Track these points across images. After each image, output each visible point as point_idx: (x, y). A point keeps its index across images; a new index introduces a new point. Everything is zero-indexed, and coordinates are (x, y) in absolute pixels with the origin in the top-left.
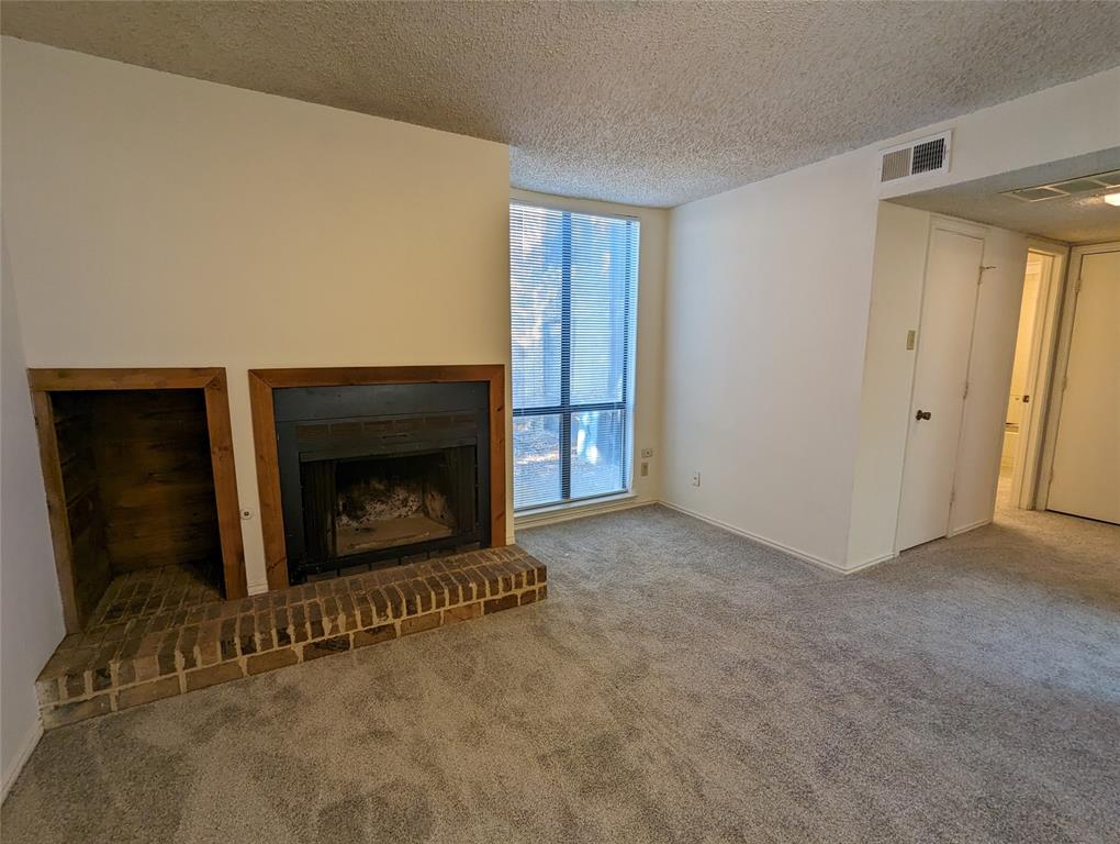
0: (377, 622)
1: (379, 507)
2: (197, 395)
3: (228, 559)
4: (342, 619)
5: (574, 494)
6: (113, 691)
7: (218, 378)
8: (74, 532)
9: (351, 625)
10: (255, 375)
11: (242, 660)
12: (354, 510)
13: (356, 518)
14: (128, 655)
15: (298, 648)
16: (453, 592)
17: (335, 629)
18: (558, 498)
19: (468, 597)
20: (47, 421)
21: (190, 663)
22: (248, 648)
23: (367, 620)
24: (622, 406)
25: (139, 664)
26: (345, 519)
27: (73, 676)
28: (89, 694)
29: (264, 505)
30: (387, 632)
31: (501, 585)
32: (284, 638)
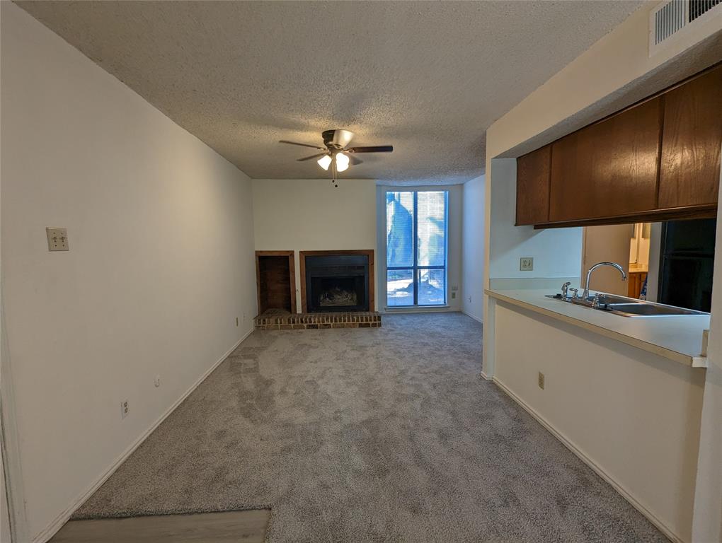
0: (326, 323)
1: (339, 297)
2: (287, 258)
3: (292, 302)
4: (316, 320)
5: (419, 303)
6: (266, 325)
7: (292, 253)
8: (261, 292)
9: (319, 322)
10: (301, 252)
11: (292, 325)
12: (330, 296)
13: (331, 299)
14: (269, 318)
15: (305, 325)
16: (349, 318)
17: (315, 322)
18: (413, 304)
19: (353, 321)
20: (258, 263)
21: (281, 323)
22: (294, 322)
23: (323, 322)
24: (443, 267)
25: (271, 320)
26: (328, 299)
27: (259, 320)
28: (262, 325)
29: (302, 288)
30: (328, 326)
31: (364, 319)
32: (302, 322)
